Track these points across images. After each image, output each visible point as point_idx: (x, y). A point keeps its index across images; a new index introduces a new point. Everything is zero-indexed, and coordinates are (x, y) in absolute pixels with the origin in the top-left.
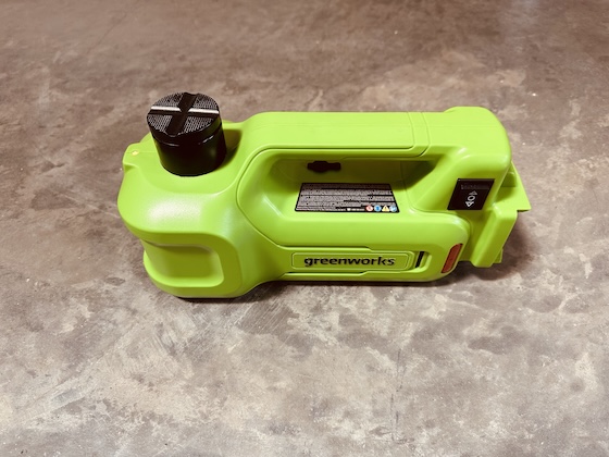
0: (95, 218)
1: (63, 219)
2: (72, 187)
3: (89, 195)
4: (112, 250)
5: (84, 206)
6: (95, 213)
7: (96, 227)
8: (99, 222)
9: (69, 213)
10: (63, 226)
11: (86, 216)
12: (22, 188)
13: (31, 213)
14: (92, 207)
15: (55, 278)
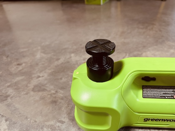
0: (54, 96)
1: (43, 96)
2: (46, 84)
3: (52, 87)
4: (60, 108)
5: (50, 91)
6: (54, 94)
7: (54, 99)
8: (55, 97)
9: (45, 94)
10: (43, 98)
11: (51, 95)
12: (30, 84)
13: (32, 93)
14: (53, 92)
15: (39, 119)
